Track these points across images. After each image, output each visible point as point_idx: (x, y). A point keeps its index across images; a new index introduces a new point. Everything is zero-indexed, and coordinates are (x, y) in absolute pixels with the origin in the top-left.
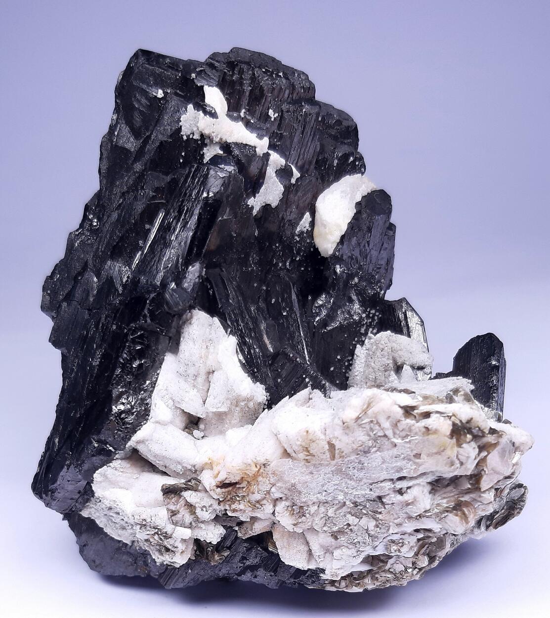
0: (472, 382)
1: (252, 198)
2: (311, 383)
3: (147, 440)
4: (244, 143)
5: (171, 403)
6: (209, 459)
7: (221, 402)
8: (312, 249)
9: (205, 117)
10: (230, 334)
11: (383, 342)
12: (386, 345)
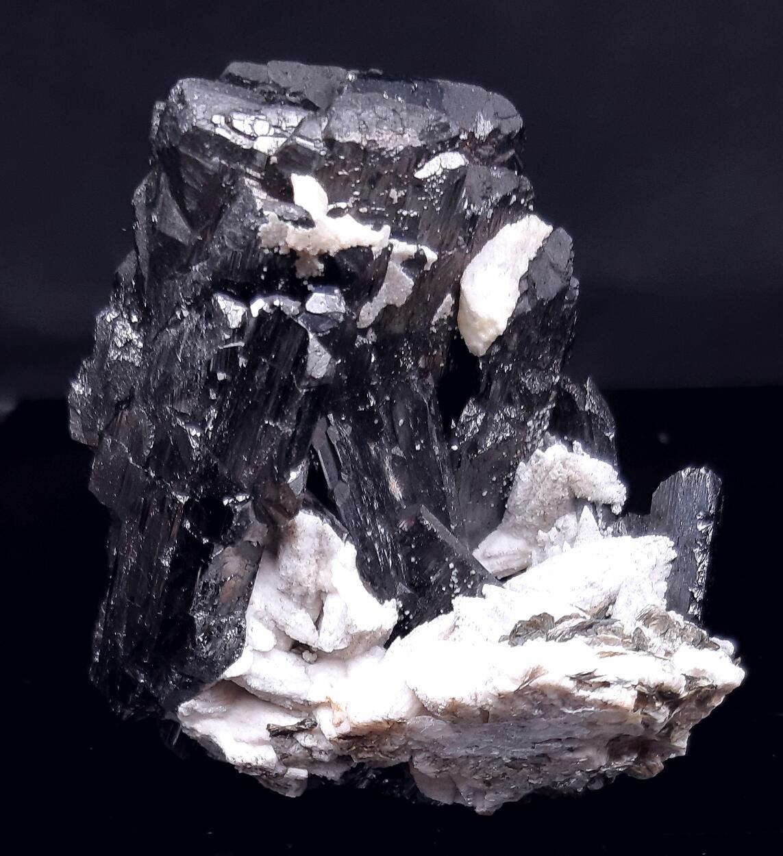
0: (674, 546)
1: (368, 303)
2: (456, 570)
3: (245, 675)
4: (355, 245)
5: (272, 625)
6: (327, 698)
7: (340, 640)
8: (455, 337)
9: (297, 230)
10: (346, 540)
11: (556, 472)
12: (560, 474)
